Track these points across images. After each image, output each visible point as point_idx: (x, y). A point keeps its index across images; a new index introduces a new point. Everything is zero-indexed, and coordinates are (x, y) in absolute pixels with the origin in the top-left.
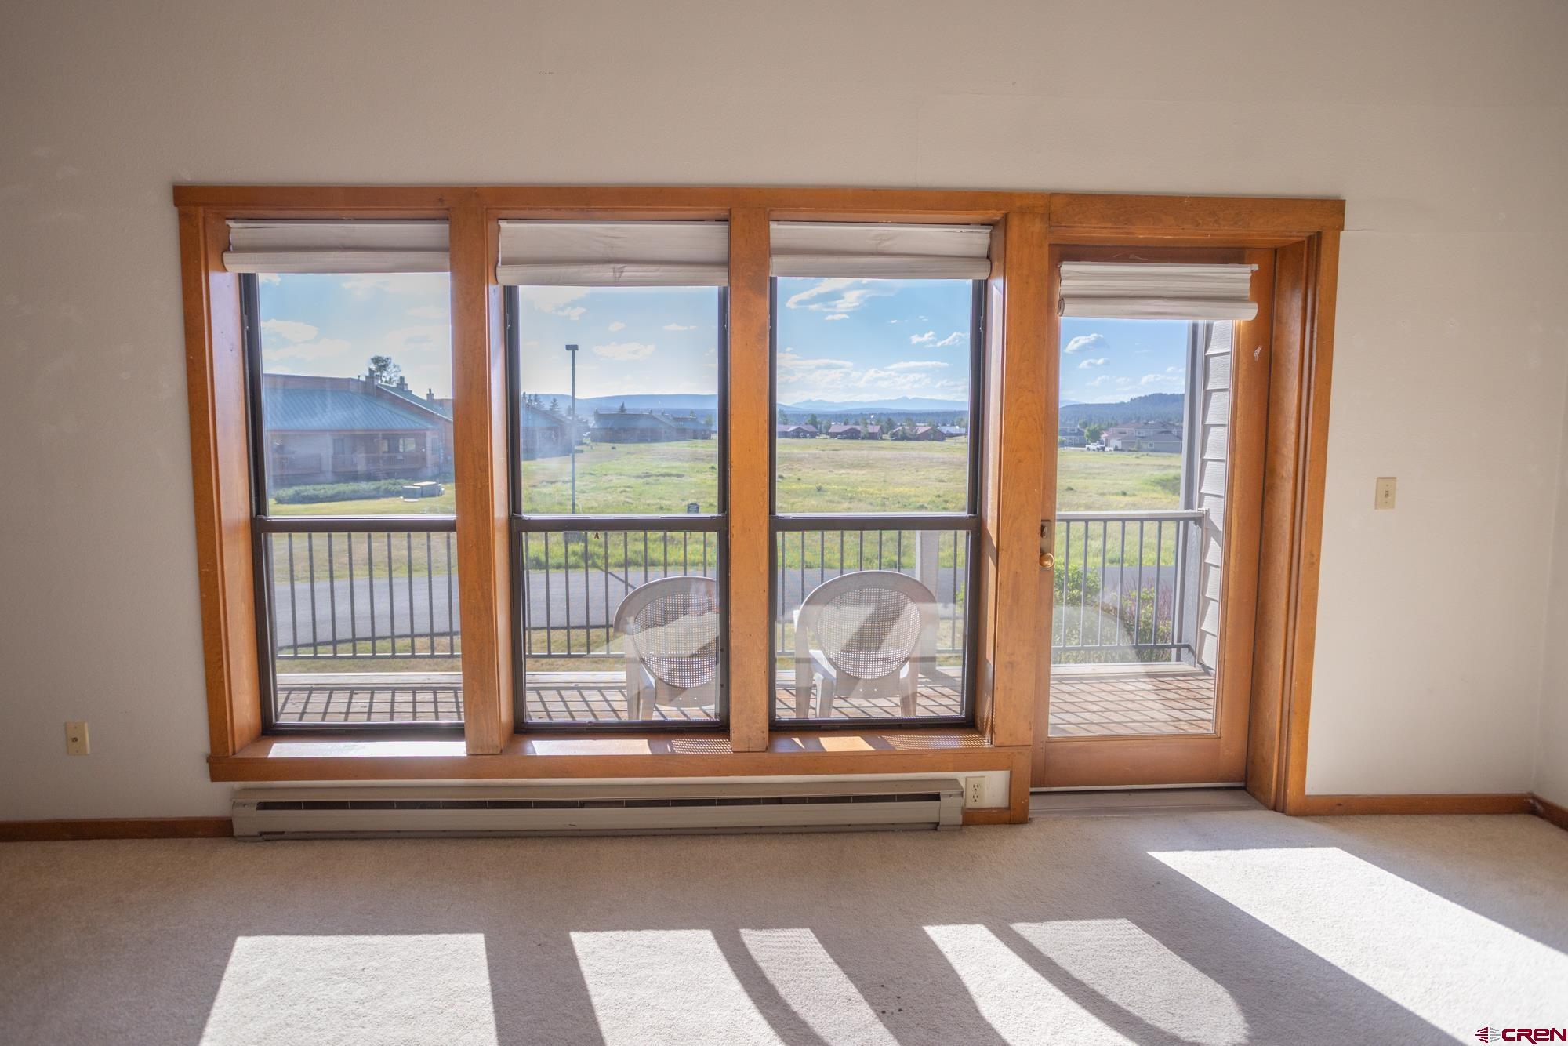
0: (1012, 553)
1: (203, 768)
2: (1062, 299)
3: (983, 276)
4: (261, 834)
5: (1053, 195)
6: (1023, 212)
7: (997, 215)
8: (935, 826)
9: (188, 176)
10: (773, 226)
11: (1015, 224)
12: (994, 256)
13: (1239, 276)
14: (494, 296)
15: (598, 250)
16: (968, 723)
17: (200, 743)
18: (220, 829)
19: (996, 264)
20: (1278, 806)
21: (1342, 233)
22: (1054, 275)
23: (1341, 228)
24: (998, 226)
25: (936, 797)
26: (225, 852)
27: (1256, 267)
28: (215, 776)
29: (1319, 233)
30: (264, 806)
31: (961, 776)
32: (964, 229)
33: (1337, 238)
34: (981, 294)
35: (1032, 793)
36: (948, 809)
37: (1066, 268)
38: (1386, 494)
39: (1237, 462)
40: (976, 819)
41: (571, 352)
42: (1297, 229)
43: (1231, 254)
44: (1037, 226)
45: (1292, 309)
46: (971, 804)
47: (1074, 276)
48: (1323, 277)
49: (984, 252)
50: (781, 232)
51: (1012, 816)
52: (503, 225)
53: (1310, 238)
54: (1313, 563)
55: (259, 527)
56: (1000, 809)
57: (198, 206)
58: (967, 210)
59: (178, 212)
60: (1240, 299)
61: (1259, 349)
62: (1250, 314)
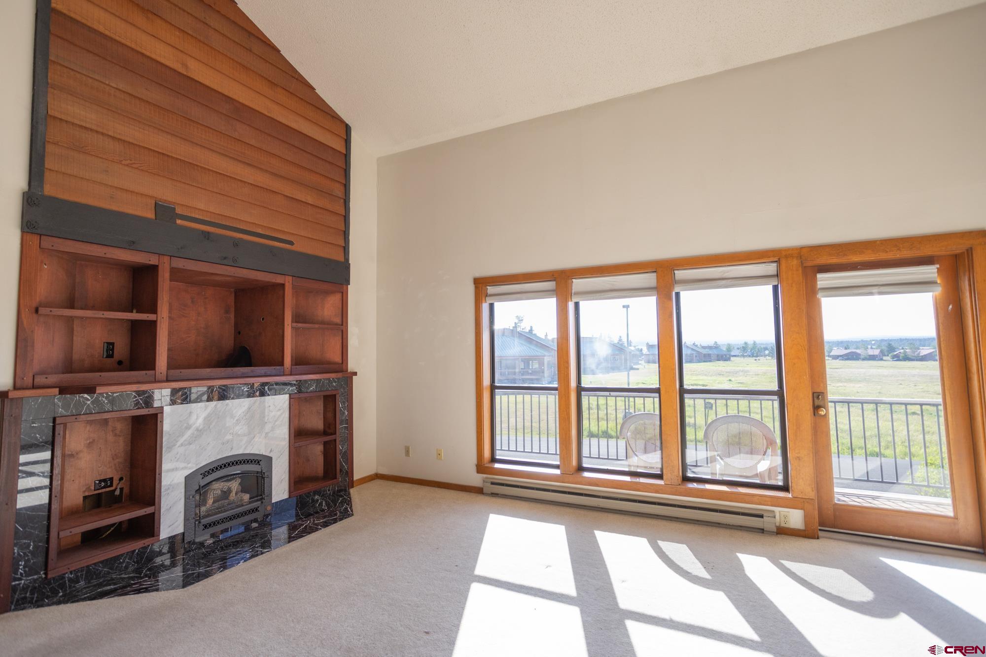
0: (794, 406)
1: (474, 469)
2: (819, 291)
3: (776, 283)
4: (492, 494)
5: (802, 248)
6: (787, 257)
7: (776, 259)
8: (761, 530)
9: (479, 274)
10: (676, 272)
11: (783, 262)
12: (779, 275)
13: (929, 271)
14: (571, 306)
15: (608, 287)
16: (785, 488)
17: (473, 460)
18: (479, 491)
19: (779, 278)
22: (815, 280)
24: (778, 262)
25: (761, 516)
26: (481, 497)
27: (939, 266)
28: (478, 472)
29: (971, 248)
30: (493, 483)
31: (777, 510)
32: (763, 265)
33: (983, 250)
34: (775, 288)
35: (820, 530)
36: (766, 523)
37: (819, 276)
40: (783, 532)
41: (626, 309)
42: (961, 246)
44: (795, 262)
45: (965, 285)
46: (783, 525)
47: (824, 280)
49: (776, 273)
50: (680, 274)
51: (806, 534)
52: (574, 280)
53: (967, 250)
55: (493, 388)
56: (799, 530)
57: (480, 284)
58: (759, 258)
59: (475, 287)
60: (933, 282)
61: (951, 306)
62: (939, 289)
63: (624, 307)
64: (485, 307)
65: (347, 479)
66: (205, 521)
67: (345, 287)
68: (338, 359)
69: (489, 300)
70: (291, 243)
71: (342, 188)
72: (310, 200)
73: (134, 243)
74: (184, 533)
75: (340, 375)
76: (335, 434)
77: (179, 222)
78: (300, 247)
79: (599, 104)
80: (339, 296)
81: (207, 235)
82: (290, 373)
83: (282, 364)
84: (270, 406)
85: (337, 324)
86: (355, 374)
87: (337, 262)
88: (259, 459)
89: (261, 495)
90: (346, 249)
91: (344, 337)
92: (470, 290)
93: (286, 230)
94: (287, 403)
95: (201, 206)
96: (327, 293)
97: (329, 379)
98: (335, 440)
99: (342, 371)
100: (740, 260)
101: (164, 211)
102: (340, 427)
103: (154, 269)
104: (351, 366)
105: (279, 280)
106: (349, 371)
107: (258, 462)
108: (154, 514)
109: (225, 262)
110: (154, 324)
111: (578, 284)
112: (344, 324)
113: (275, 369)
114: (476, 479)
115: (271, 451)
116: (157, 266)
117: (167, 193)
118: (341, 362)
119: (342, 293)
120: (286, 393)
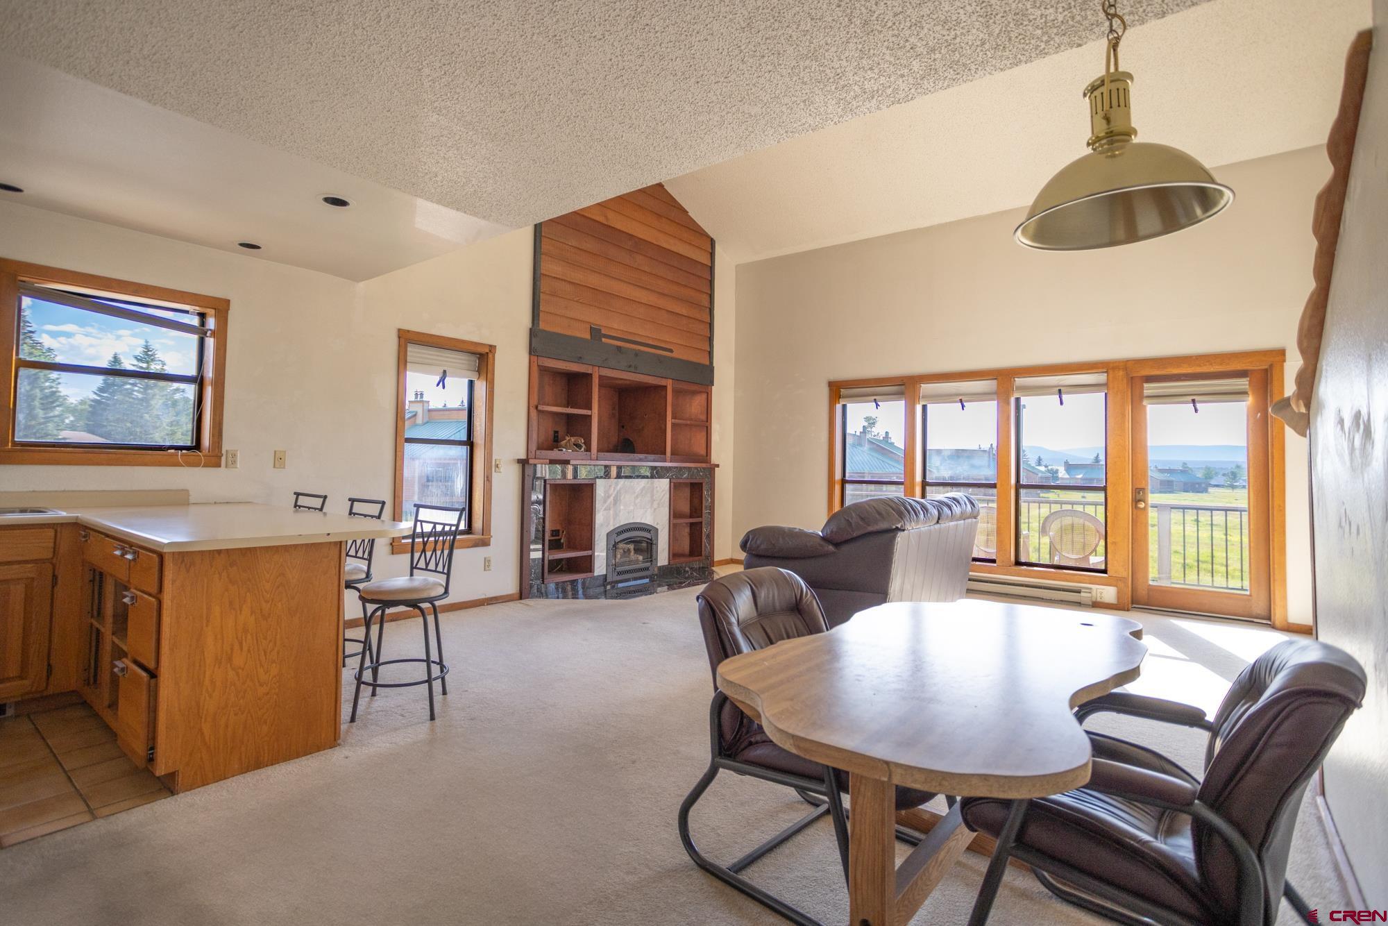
3: (1106, 391)
5: (1125, 361)
6: (1114, 368)
7: (1104, 370)
9: (833, 378)
10: (1015, 379)
11: (1111, 372)
12: (1108, 384)
13: (1243, 383)
14: (919, 409)
16: (1104, 570)
19: (1109, 387)
20: (1273, 626)
21: (1285, 364)
22: (1142, 388)
23: (1284, 361)
24: (1107, 372)
25: (1079, 592)
27: (1250, 379)
29: (1272, 364)
31: (1094, 587)
32: (1096, 375)
33: (1282, 367)
34: (1105, 396)
37: (1146, 385)
39: (1251, 465)
40: (1096, 604)
42: (1264, 363)
43: (1239, 374)
44: (1121, 373)
45: (1268, 396)
46: (1099, 600)
47: (1149, 389)
48: (1276, 382)
49: (1106, 382)
50: (1019, 381)
51: (1120, 607)
52: (922, 385)
53: (1269, 366)
54: (1281, 510)
55: (844, 482)
56: (1112, 604)
57: (834, 387)
58: (1089, 369)
59: (830, 389)
60: (1245, 393)
61: (1259, 414)
62: (1250, 400)
64: (839, 407)
65: (709, 560)
66: (619, 569)
67: (710, 387)
68: (703, 452)
69: (842, 402)
70: (671, 351)
71: (708, 298)
72: (684, 312)
73: (581, 358)
74: (606, 576)
75: (704, 465)
76: (702, 517)
77: (603, 339)
78: (678, 354)
79: (951, 223)
80: (704, 396)
81: (619, 348)
82: (670, 461)
83: (664, 453)
84: (656, 488)
85: (702, 421)
86: (718, 466)
87: (704, 365)
88: (649, 529)
89: (651, 558)
90: (711, 355)
91: (709, 431)
92: (824, 392)
93: (668, 340)
94: (668, 486)
95: (615, 326)
96: (695, 393)
97: (696, 468)
98: (701, 523)
99: (707, 463)
100: (1072, 371)
101: (596, 332)
102: (706, 510)
103: (588, 377)
104: (714, 459)
105: (663, 382)
106: (712, 463)
107: (649, 531)
108: (591, 556)
109: (629, 369)
110: (590, 416)
111: (926, 388)
112: (709, 421)
113: (659, 456)
115: (657, 523)
116: (591, 374)
117: (596, 317)
118: (705, 454)
119: (708, 393)
120: (667, 478)
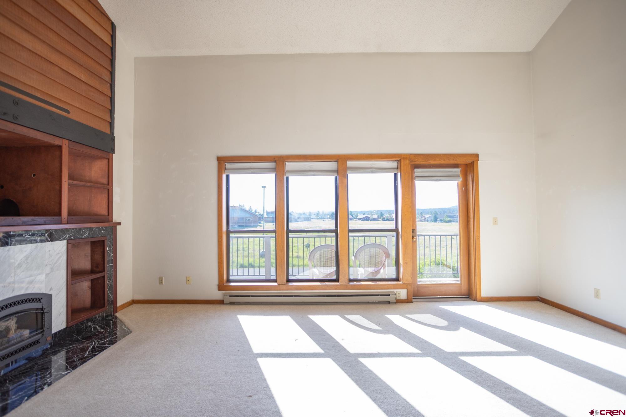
0: (405, 236)
1: (216, 287)
2: (415, 177)
3: (396, 172)
4: (230, 303)
5: (411, 155)
6: (404, 158)
7: (399, 159)
8: (389, 302)
9: (220, 154)
10: (347, 162)
11: (402, 161)
12: (398, 168)
13: (458, 171)
15: (308, 168)
16: (397, 279)
17: (216, 282)
18: (221, 302)
19: (399, 170)
20: (475, 300)
23: (478, 160)
24: (399, 161)
25: (389, 295)
26: (223, 307)
27: (461, 169)
28: (219, 290)
29: (473, 162)
30: (231, 296)
31: (395, 291)
32: (392, 162)
33: (478, 162)
34: (396, 175)
35: (413, 298)
36: (392, 298)
37: (416, 170)
38: (495, 221)
39: (461, 215)
40: (399, 302)
42: (468, 161)
43: (456, 166)
44: (407, 162)
45: (470, 179)
46: (398, 298)
47: (418, 172)
48: (475, 171)
49: (396, 167)
50: (350, 164)
51: (408, 301)
52: (287, 163)
53: (472, 162)
54: (478, 239)
55: (228, 232)
56: (405, 300)
57: (222, 161)
58: (391, 158)
59: (218, 162)
60: (458, 176)
61: (464, 188)
62: (460, 180)
63: (262, 187)
64: (224, 177)
65: (112, 306)
67: (110, 154)
68: (105, 212)
69: (227, 173)
70: (68, 112)
72: (83, 78)
75: (106, 224)
76: (104, 271)
78: (74, 116)
80: (105, 162)
82: (67, 223)
83: (60, 214)
84: (49, 251)
85: (103, 184)
86: (119, 224)
87: (104, 134)
88: (40, 297)
89: (42, 328)
90: (111, 125)
91: (110, 195)
92: (214, 164)
93: (63, 99)
94: (65, 247)
96: (95, 158)
97: (99, 228)
98: (104, 277)
99: (109, 222)
102: (108, 266)
104: (116, 218)
105: (57, 142)
106: (113, 222)
107: (39, 300)
111: (289, 165)
112: (110, 184)
113: (53, 218)
114: (218, 295)
115: (51, 289)
118: (107, 214)
119: (108, 159)
120: (64, 239)
